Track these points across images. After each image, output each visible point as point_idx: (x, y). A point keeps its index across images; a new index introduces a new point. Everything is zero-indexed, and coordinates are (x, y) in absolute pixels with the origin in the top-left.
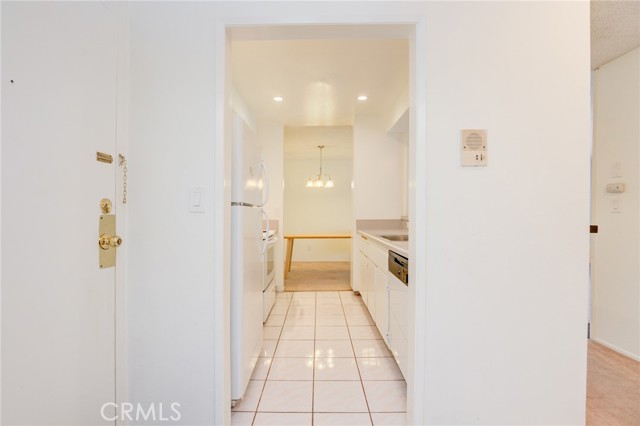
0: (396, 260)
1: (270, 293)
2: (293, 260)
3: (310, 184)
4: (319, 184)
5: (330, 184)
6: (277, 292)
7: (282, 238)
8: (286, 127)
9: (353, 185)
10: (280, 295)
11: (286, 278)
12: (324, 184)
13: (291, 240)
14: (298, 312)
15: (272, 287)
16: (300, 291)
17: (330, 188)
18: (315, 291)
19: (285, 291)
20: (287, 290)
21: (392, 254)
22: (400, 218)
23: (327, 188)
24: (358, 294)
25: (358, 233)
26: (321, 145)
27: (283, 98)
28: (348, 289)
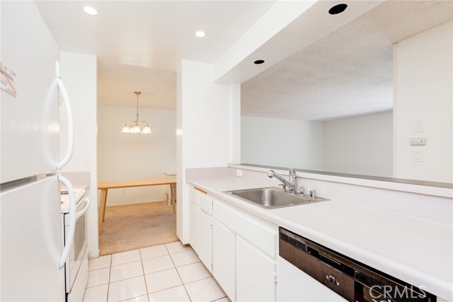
3: (126, 130)
4: (136, 130)
5: (147, 130)
6: (90, 259)
7: (96, 189)
10: (93, 263)
11: (101, 233)
12: (142, 130)
13: (105, 190)
16: (120, 252)
17: (147, 134)
18: (139, 248)
19: (100, 255)
20: (103, 252)
21: (283, 231)
22: (226, 166)
23: (144, 134)
24: (188, 246)
25: (188, 182)
26: (138, 91)
27: (98, 11)
28: (175, 239)
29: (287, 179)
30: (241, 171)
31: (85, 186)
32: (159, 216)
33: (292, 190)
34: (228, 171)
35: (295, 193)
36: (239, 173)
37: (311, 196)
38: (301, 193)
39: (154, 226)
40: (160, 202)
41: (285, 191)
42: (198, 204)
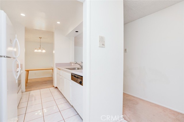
0: (75, 76)
1: (20, 93)
2: (28, 78)
3: (36, 51)
4: (40, 51)
5: (44, 51)
6: (22, 92)
7: (24, 71)
8: (25, 28)
9: (54, 52)
10: (24, 93)
11: (26, 86)
12: (42, 51)
13: (28, 71)
14: (33, 99)
15: (20, 91)
16: (33, 90)
18: (40, 89)
19: (26, 91)
20: (27, 91)
21: (72, 74)
24: (56, 88)
25: (56, 67)
26: (41, 37)
27: (25, 15)
28: (52, 86)
31: (21, 68)
32: (48, 81)
34: (70, 64)
36: (73, 64)
42: (61, 75)
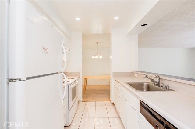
3: (93, 57)
4: (97, 57)
5: (101, 57)
6: (79, 102)
8: (83, 34)
9: (111, 57)
12: (99, 57)
13: (86, 79)
14: (87, 116)
16: (89, 101)
17: (101, 58)
18: (95, 101)
19: (83, 101)
21: (141, 102)
22: (131, 72)
23: (100, 59)
24: (113, 103)
25: (113, 78)
26: (97, 42)
27: (80, 18)
28: (109, 100)
29: (155, 79)
30: (137, 74)
31: (77, 77)
33: (157, 84)
34: (132, 74)
35: (159, 86)
36: (136, 75)
37: (166, 88)
38: (162, 86)
39: (102, 94)
40: (107, 85)
41: (155, 85)
